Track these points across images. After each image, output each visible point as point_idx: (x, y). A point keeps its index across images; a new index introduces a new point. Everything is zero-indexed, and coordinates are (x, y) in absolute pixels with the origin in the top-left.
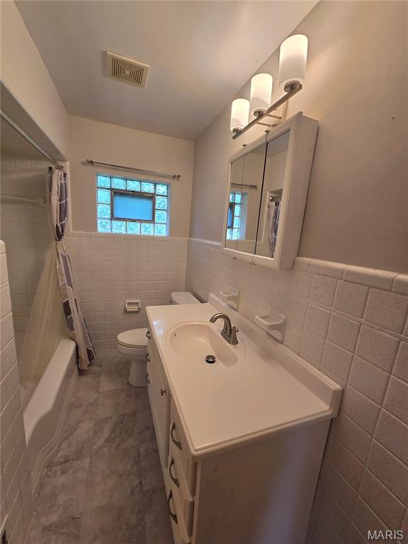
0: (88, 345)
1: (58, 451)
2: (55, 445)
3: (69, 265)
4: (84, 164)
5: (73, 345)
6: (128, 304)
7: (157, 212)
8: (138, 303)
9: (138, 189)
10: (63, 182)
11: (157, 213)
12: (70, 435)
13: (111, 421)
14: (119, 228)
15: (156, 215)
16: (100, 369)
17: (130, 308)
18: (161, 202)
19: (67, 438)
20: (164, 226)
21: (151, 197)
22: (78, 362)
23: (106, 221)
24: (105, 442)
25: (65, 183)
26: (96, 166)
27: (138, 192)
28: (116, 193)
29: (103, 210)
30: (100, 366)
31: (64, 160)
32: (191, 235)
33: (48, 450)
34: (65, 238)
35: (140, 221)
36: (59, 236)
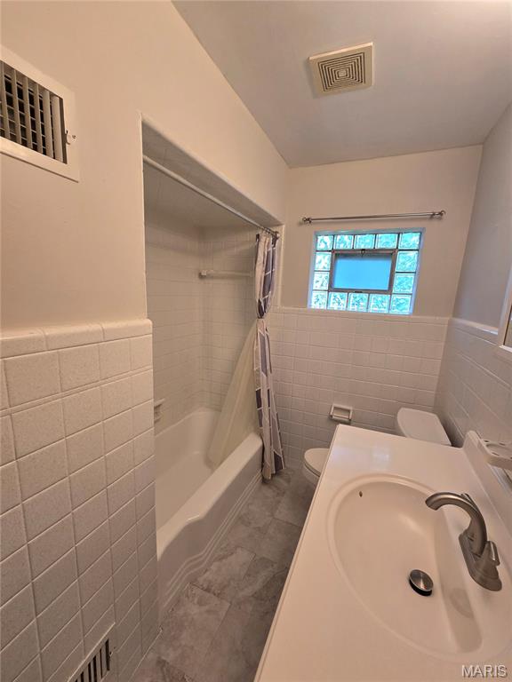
0: (277, 449)
1: (206, 571)
2: (203, 561)
3: (267, 347)
4: (300, 224)
5: (259, 444)
6: (335, 408)
7: (397, 276)
8: (349, 411)
9: (370, 246)
10: (270, 249)
11: (398, 278)
12: (224, 557)
13: (271, 569)
14: (338, 303)
15: (396, 282)
16: (286, 484)
17: (337, 415)
18: (407, 261)
19: (221, 559)
20: (408, 298)
21: (391, 255)
22: (262, 466)
23: (323, 293)
24: (253, 596)
25: (274, 251)
26: (315, 223)
27: (369, 250)
28: (338, 255)
29: (320, 280)
30: (288, 481)
31: (279, 225)
32: (456, 313)
33: (195, 562)
34: (268, 316)
35: (369, 292)
36: (261, 313)
